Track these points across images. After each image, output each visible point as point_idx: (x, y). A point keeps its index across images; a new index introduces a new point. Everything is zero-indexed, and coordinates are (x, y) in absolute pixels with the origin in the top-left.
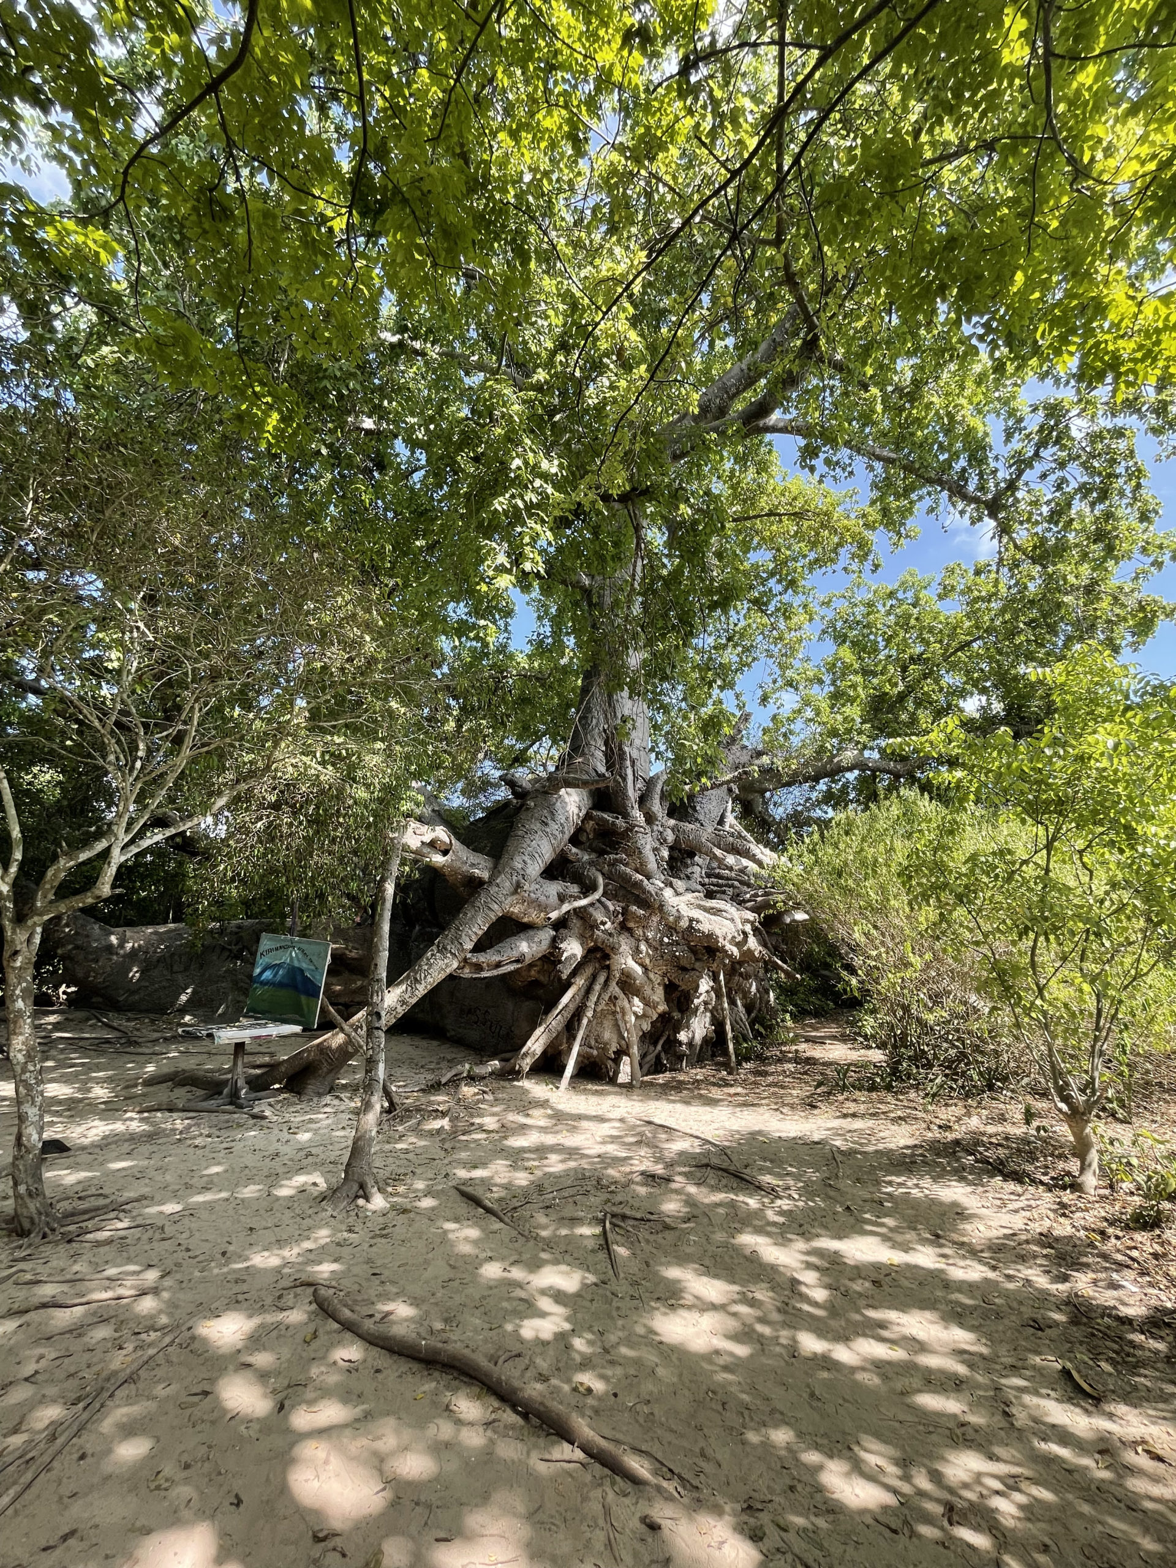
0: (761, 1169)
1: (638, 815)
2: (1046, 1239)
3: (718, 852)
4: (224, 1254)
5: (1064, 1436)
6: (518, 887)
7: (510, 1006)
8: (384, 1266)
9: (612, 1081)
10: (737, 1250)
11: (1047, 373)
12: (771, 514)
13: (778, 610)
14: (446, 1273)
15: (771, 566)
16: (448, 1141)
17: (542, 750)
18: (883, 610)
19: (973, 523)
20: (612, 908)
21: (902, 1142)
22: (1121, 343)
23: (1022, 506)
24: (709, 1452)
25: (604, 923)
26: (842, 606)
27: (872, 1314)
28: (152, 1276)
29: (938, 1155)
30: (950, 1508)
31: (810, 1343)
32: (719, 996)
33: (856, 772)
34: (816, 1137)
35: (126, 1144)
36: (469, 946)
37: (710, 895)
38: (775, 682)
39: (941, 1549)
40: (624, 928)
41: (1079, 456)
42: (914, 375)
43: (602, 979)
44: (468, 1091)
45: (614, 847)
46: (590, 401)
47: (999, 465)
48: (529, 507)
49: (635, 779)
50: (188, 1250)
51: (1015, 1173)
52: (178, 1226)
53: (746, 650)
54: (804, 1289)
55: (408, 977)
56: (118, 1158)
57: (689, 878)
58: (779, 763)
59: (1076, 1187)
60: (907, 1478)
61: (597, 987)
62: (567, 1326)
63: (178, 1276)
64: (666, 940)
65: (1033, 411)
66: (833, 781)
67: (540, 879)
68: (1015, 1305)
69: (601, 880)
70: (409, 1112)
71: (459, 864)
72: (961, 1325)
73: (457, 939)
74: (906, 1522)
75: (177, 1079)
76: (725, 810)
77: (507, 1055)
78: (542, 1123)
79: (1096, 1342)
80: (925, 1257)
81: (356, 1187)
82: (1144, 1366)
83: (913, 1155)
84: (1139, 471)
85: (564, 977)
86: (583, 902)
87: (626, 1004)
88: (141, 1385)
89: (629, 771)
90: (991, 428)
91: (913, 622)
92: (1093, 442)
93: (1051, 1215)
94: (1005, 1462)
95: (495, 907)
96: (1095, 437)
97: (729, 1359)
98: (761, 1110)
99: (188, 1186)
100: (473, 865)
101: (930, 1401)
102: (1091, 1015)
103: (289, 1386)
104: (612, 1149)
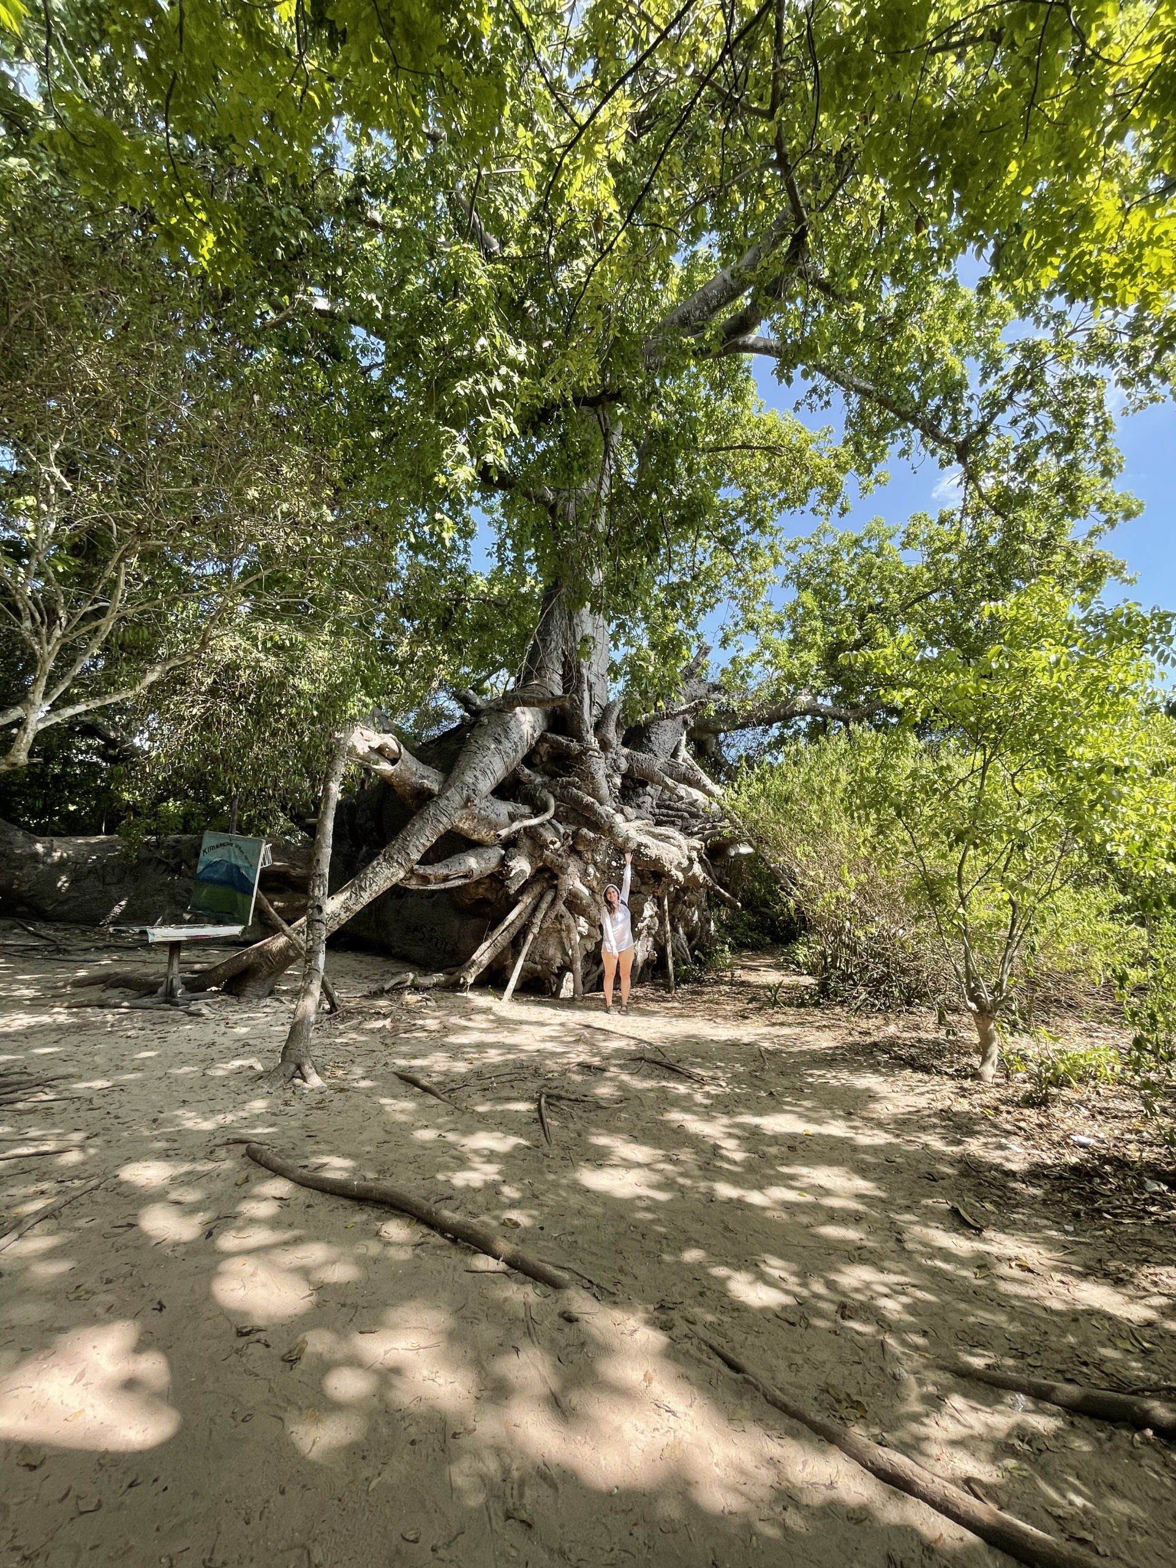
0: (692, 1064)
1: (593, 741)
2: (945, 1114)
3: (670, 782)
4: (155, 1121)
5: (946, 1255)
6: (467, 802)
7: (457, 923)
8: (320, 1130)
9: (555, 995)
10: (665, 1124)
11: (1029, 310)
12: (744, 446)
13: (744, 550)
14: (382, 1136)
15: (741, 504)
16: (389, 1038)
17: (499, 685)
18: (847, 559)
19: (942, 466)
20: (562, 831)
21: (825, 1045)
22: (1105, 256)
23: (991, 452)
24: (627, 1268)
25: (553, 843)
26: (807, 551)
27: (785, 1170)
28: (77, 1137)
29: (857, 1054)
30: (843, 1306)
31: (725, 1190)
32: (662, 923)
33: (808, 718)
34: (746, 1040)
35: (53, 1034)
36: (416, 856)
37: (659, 823)
38: (736, 625)
39: (833, 1336)
40: (573, 851)
41: (1050, 402)
42: (899, 305)
43: (549, 898)
44: (410, 998)
45: (568, 770)
46: (564, 286)
47: (973, 406)
48: (493, 395)
49: (592, 703)
50: (117, 1117)
51: (925, 1066)
52: (107, 1099)
53: (710, 590)
54: (724, 1152)
55: (353, 884)
56: (45, 1045)
57: (639, 807)
58: (735, 704)
59: (976, 1076)
60: (804, 1285)
61: (544, 906)
62: (497, 1177)
63: (106, 1138)
64: (614, 864)
65: (1011, 351)
66: (786, 726)
67: (490, 797)
68: (914, 1163)
69: (552, 802)
70: (349, 1014)
71: (407, 775)
72: (864, 1178)
73: (404, 849)
74: (803, 1317)
75: (109, 981)
76: (679, 742)
77: (452, 970)
78: (484, 1025)
79: (982, 1189)
80: (837, 1129)
81: (293, 1067)
82: (1023, 1206)
83: (834, 1054)
84: (1106, 422)
85: (512, 892)
86: (534, 821)
87: (572, 922)
88: (62, 1220)
89: (586, 695)
90: (969, 369)
91: (875, 572)
92: (1065, 389)
93: (952, 1096)
94: (895, 1273)
95: (445, 820)
96: (1067, 385)
97: (649, 1202)
98: (695, 1020)
99: (118, 1068)
100: (423, 777)
101: (832, 1231)
102: (1006, 926)
103: (218, 1218)
104: (550, 1046)
